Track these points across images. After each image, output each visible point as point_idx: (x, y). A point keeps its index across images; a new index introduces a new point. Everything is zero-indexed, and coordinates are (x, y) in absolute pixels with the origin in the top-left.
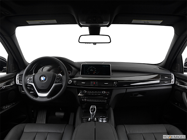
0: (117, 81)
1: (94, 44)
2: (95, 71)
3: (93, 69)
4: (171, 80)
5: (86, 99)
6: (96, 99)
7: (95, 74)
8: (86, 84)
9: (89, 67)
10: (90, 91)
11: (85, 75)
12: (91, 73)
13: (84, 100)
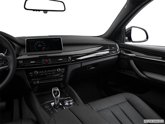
0: (72, 55)
1: (45, 12)
2: (45, 47)
3: (42, 44)
4: (117, 50)
5: (39, 80)
6: (50, 79)
7: (45, 50)
8: (36, 63)
9: (36, 43)
10: (41, 71)
11: (32, 52)
12: (40, 50)
13: (36, 83)
